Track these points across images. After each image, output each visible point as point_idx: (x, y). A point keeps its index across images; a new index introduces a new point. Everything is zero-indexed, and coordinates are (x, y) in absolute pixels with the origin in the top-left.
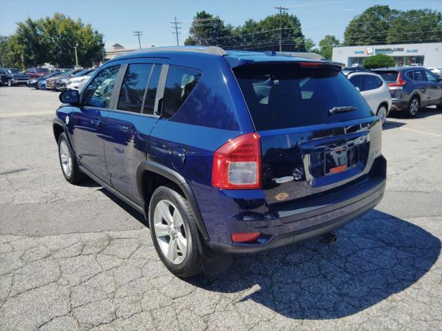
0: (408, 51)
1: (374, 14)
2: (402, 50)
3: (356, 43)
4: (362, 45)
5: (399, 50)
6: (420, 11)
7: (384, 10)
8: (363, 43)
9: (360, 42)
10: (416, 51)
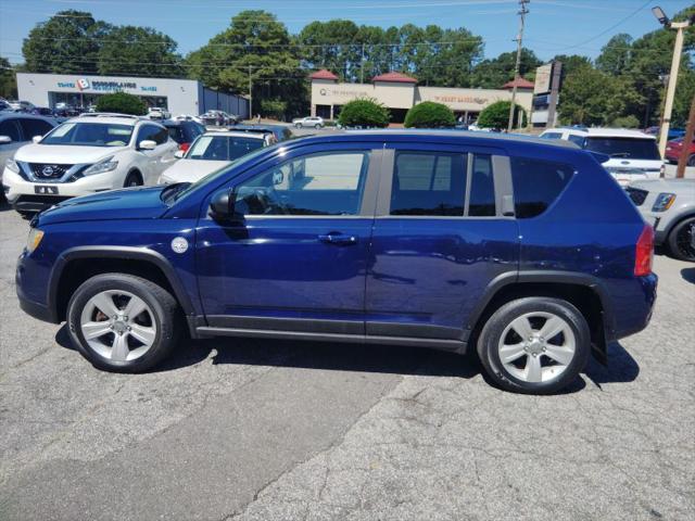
0: (144, 89)
1: (69, 23)
2: (134, 86)
3: (48, 68)
4: (59, 73)
5: (129, 85)
6: (140, 29)
7: (86, 21)
8: (60, 69)
9: (55, 68)
10: (154, 89)
